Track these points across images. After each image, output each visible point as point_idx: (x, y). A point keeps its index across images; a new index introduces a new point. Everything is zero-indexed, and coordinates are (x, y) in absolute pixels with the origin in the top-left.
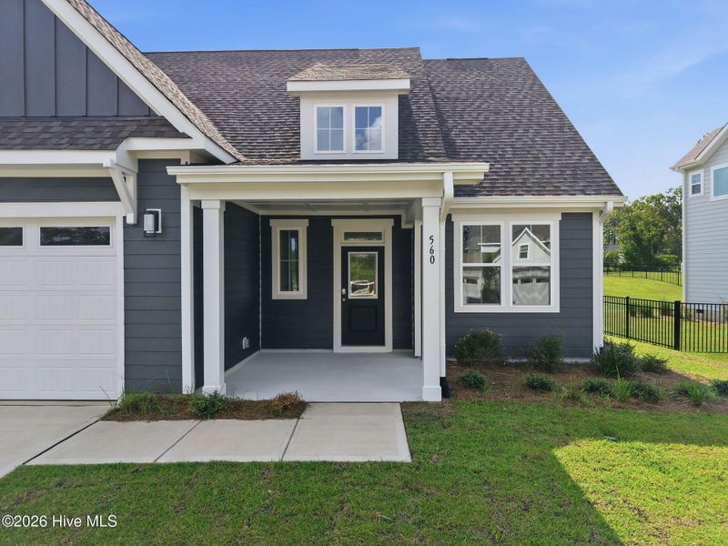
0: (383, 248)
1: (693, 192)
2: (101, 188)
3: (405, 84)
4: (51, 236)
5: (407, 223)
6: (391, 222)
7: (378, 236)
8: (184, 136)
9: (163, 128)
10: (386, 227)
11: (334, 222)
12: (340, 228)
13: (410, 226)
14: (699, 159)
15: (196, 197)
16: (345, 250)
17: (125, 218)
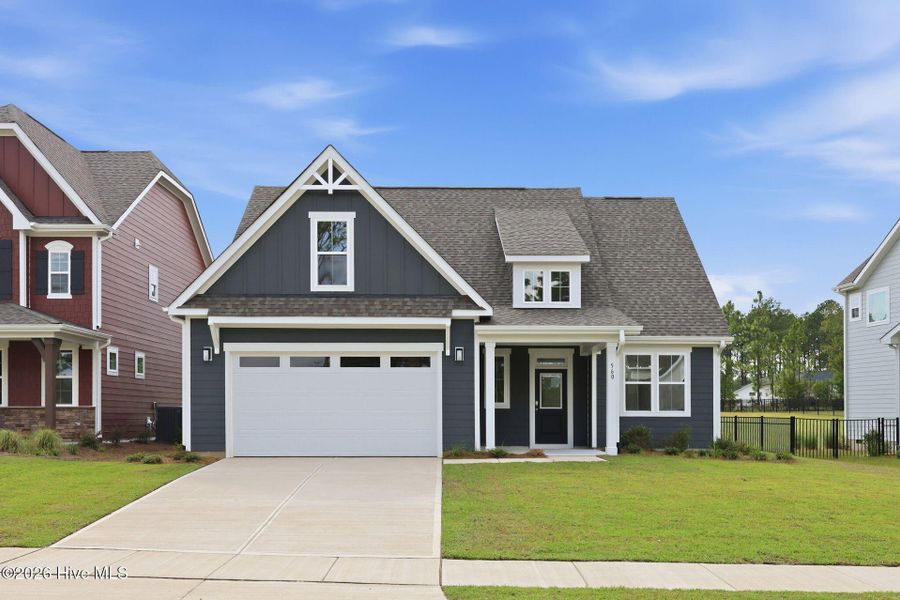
0: (566, 370)
1: (853, 316)
2: (436, 335)
3: (586, 259)
4: (396, 362)
5: (584, 351)
6: (573, 351)
7: (563, 360)
8: (482, 309)
9: (468, 303)
10: (569, 355)
11: (530, 351)
12: (534, 355)
13: (587, 354)
14: (856, 282)
15: (483, 341)
16: (538, 372)
17: (444, 353)
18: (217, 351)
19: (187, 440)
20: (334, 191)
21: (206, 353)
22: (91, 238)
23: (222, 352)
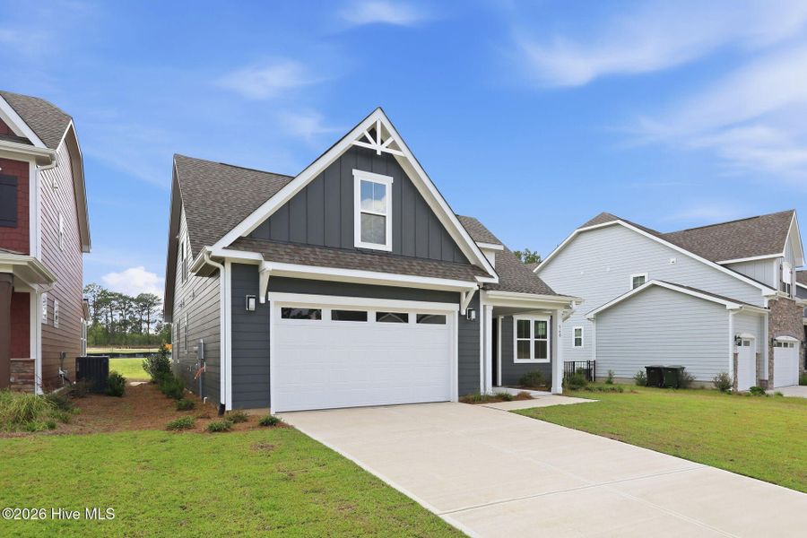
17: (459, 312)
18: (262, 300)
19: (226, 398)
20: (382, 152)
21: (252, 302)
22: (28, 163)
23: (267, 302)
